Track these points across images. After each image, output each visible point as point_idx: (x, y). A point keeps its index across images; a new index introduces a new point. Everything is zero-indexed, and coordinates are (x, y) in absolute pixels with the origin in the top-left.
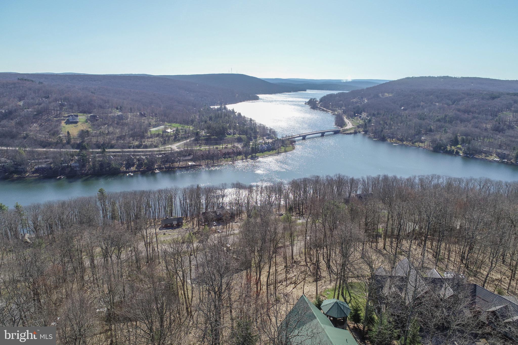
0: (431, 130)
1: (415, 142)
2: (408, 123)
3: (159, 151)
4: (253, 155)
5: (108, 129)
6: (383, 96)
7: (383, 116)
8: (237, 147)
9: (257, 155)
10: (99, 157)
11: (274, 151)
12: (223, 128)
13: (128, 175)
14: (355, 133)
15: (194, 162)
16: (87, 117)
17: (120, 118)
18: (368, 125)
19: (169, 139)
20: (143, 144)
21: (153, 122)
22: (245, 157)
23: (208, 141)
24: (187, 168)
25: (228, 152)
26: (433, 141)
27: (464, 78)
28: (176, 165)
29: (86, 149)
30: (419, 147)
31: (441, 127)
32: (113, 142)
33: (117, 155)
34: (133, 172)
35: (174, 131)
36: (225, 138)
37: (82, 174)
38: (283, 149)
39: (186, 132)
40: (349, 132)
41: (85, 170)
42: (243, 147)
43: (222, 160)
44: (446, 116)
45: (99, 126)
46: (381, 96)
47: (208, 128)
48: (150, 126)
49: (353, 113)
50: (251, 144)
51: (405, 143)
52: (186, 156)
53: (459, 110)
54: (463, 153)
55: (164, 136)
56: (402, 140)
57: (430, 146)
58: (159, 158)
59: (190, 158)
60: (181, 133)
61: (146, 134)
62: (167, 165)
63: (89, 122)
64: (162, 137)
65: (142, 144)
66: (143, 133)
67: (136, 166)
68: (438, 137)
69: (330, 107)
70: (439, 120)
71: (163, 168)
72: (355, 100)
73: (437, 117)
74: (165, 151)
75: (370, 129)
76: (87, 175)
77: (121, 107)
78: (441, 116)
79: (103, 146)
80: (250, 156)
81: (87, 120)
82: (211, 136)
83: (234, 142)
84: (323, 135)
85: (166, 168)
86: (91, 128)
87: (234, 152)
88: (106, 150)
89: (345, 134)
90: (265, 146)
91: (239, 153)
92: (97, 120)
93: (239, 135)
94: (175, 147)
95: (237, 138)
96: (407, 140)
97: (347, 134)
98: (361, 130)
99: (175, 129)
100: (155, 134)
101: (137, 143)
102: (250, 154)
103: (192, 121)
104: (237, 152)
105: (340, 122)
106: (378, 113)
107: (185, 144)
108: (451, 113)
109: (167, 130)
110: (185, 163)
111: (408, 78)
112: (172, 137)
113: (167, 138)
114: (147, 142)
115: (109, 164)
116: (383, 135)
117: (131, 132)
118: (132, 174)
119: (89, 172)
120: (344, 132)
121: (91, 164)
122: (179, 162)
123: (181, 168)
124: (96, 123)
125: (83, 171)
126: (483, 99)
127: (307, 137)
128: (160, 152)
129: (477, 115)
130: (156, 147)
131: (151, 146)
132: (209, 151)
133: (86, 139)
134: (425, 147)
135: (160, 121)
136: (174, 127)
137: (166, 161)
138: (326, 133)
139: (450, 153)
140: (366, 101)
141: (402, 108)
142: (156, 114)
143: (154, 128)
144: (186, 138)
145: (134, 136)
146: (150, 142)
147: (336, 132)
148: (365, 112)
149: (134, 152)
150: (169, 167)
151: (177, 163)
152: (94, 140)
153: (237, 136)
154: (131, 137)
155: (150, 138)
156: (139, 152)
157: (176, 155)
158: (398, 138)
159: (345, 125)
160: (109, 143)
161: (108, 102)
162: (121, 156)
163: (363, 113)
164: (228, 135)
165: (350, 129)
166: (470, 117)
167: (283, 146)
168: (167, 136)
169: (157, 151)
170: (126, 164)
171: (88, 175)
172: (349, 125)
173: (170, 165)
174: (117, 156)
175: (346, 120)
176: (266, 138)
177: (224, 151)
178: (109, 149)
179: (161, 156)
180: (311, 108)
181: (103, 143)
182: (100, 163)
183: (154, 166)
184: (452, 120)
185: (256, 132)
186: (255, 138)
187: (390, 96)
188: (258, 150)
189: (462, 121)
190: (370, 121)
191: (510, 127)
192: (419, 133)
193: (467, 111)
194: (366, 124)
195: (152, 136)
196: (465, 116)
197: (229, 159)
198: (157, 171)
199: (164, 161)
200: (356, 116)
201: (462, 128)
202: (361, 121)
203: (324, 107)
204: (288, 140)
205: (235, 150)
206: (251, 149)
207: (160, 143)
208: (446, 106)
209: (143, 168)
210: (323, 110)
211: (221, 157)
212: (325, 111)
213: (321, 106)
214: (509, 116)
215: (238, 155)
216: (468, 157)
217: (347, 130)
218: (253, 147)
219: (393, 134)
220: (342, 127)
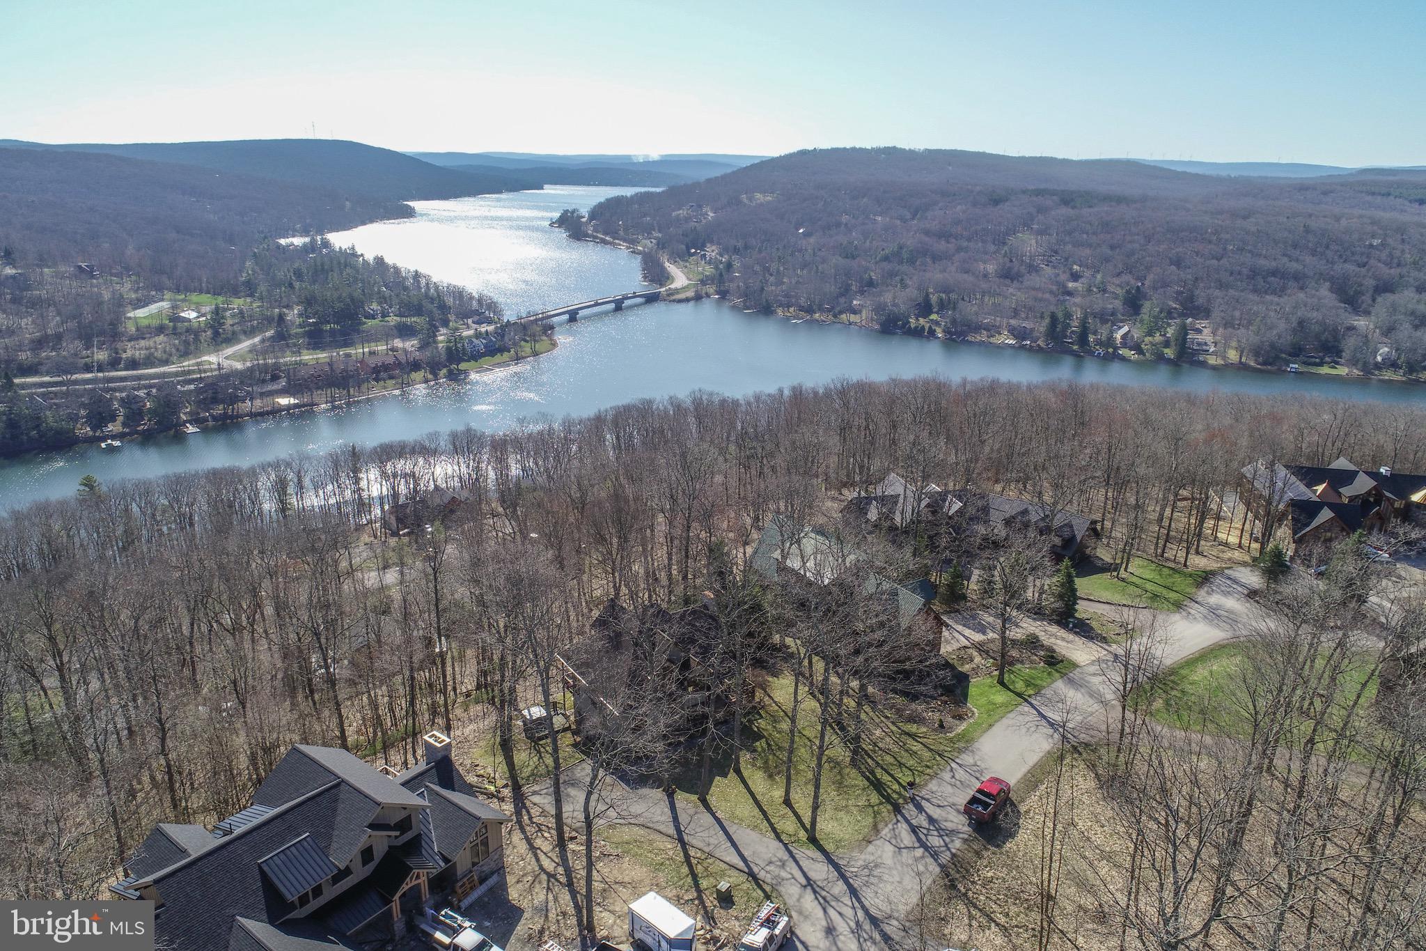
0: (871, 283)
1: (841, 312)
2: (820, 268)
3: (184, 373)
4: (452, 367)
6: (750, 200)
7: (760, 251)
8: (405, 350)
9: (463, 366)
11: (506, 355)
12: (352, 299)
13: (103, 445)
14: (698, 298)
15: (293, 395)
17: (19, 284)
18: (726, 277)
19: (197, 339)
20: (124, 355)
21: (126, 288)
22: (431, 373)
23: (316, 339)
24: (276, 415)
25: (383, 363)
26: (879, 309)
27: (929, 151)
28: (246, 406)
30: (850, 324)
31: (892, 274)
32: (23, 356)
33: (54, 392)
34: (121, 436)
35: (204, 315)
36: (362, 328)
38: (527, 348)
39: (243, 317)
40: (682, 296)
42: (420, 349)
43: (370, 386)
44: (901, 248)
46: (745, 201)
47: (304, 302)
48: (124, 305)
49: (683, 247)
50: (440, 338)
51: (817, 315)
52: (264, 381)
53: (927, 233)
54: (944, 331)
55: (179, 330)
56: (810, 311)
57: (872, 320)
58: (187, 392)
59: (280, 387)
60: (230, 322)
61: (121, 329)
62: (219, 410)
64: (175, 332)
65: (121, 358)
66: (112, 323)
67: (121, 419)
68: (887, 297)
69: (621, 233)
70: (886, 259)
71: (206, 420)
72: (682, 213)
73: (883, 250)
74: (200, 371)
75: (733, 286)
77: (6, 251)
78: (891, 248)
80: (444, 371)
82: (320, 323)
83: (394, 337)
84: (619, 306)
85: (214, 418)
87: (400, 363)
88: (17, 381)
89: (674, 301)
90: (480, 344)
91: (416, 366)
93: (398, 319)
94: (227, 359)
95: (395, 326)
96: (821, 309)
97: (680, 301)
98: (711, 289)
99: (206, 310)
100: (148, 327)
101: (104, 355)
102: (445, 366)
103: (252, 286)
104: (408, 363)
105: (655, 274)
106: (745, 244)
107: (252, 350)
108: (911, 240)
109: (182, 314)
110: (268, 400)
111: (803, 153)
112: (205, 331)
113: (191, 337)
114: (133, 351)
115: (37, 420)
116: (766, 301)
117: (70, 326)
118: (117, 443)
120: (671, 298)
122: (251, 399)
123: (258, 416)
126: (975, 204)
127: (580, 313)
128: (184, 376)
129: (964, 244)
130: (166, 362)
131: (149, 361)
132: (329, 363)
134: (863, 323)
135: (146, 288)
136: (203, 305)
137: (212, 398)
138: (627, 303)
139: (918, 333)
140: (712, 215)
141: (801, 231)
142: (127, 269)
143: (135, 309)
144: (248, 333)
145: (86, 336)
146: (142, 349)
147: (651, 299)
148: (712, 242)
149: (105, 380)
150: (225, 416)
151: (244, 402)
153: (393, 320)
154: (76, 338)
155: (137, 339)
156: (121, 379)
157: (237, 381)
158: (800, 306)
159: (668, 278)
160: (11, 361)
162: (67, 394)
163: (708, 245)
164: (367, 318)
165: (684, 288)
166: (952, 247)
167: (526, 341)
168: (188, 330)
169: (177, 374)
170: (90, 417)
172: (680, 278)
173: (224, 409)
174: (53, 395)
175: (670, 268)
176: (474, 322)
177: (372, 362)
178: (24, 376)
179: (192, 387)
182: (5, 418)
183: (179, 417)
184: (915, 257)
185: (443, 307)
186: (445, 323)
187: (769, 202)
188: (464, 354)
189: (936, 258)
190: (729, 266)
191: (1033, 269)
192: (845, 291)
193: (943, 235)
194: (721, 275)
195: (142, 333)
196: (942, 246)
197: (390, 382)
198: (191, 428)
199: (204, 399)
200: (693, 254)
201: (936, 275)
202: (707, 268)
203: (606, 234)
204: (535, 326)
205: (403, 359)
206: (443, 352)
207: (174, 350)
208: (898, 222)
209: (145, 424)
210: (604, 242)
211: (368, 378)
212: (610, 243)
213: (595, 230)
214: (1029, 244)
215: (412, 370)
216: (954, 340)
217: (677, 291)
218: (449, 349)
219: (787, 296)
220: (662, 285)
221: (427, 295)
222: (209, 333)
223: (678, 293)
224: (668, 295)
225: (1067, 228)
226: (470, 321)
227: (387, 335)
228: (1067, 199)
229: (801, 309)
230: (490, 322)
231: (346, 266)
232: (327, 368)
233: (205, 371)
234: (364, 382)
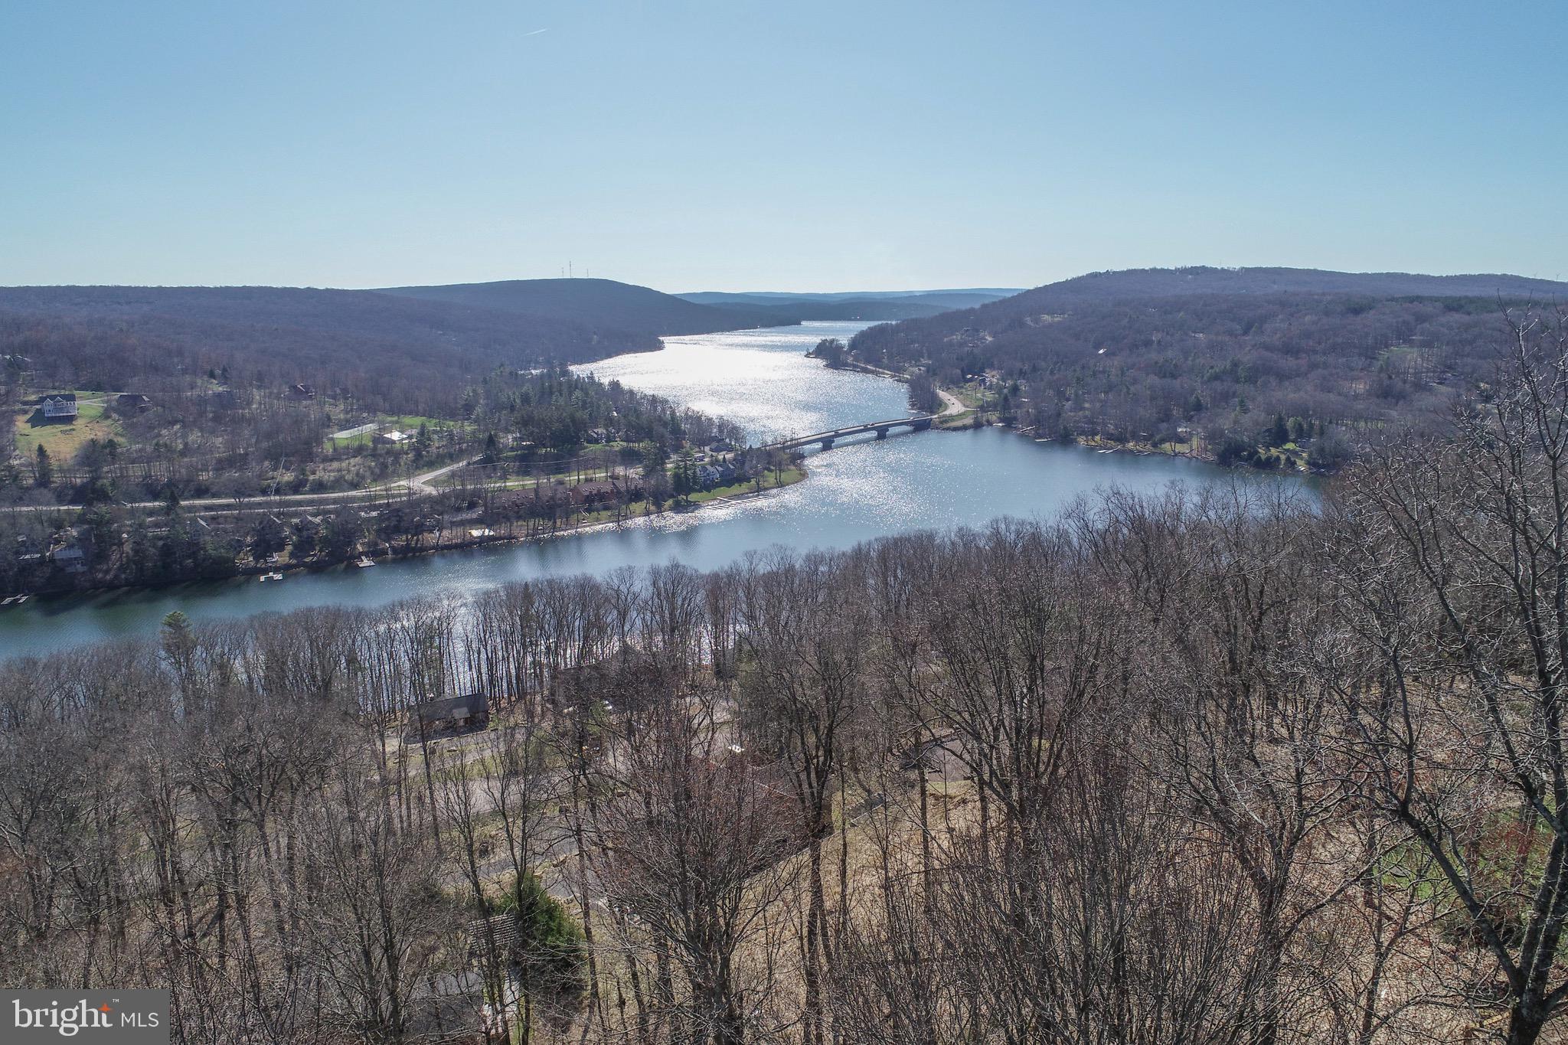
0: (1199, 407)
1: (1163, 441)
2: (1132, 389)
3: (370, 498)
4: (680, 498)
5: (184, 436)
6: (1036, 321)
7: (1052, 373)
8: (626, 478)
9: (693, 497)
10: (157, 525)
11: (745, 485)
12: (573, 420)
13: (262, 578)
14: (977, 426)
15: (489, 526)
16: (107, 402)
17: (224, 402)
18: (1012, 401)
19: (396, 461)
20: (311, 478)
21: (338, 412)
22: (653, 504)
23: (526, 463)
24: (466, 549)
25: (599, 491)
26: (1212, 437)
27: (1248, 270)
28: (431, 538)
29: (110, 498)
30: (1176, 455)
31: (1226, 397)
32: (204, 476)
33: (221, 516)
34: (285, 569)
35: (410, 437)
36: (582, 453)
37: (97, 585)
38: (771, 478)
39: (452, 439)
40: (959, 423)
41: (107, 572)
42: (645, 477)
43: (581, 517)
44: (1235, 365)
45: (151, 428)
46: (1029, 323)
47: (525, 422)
48: (329, 426)
49: (959, 371)
50: (669, 466)
51: (1131, 445)
52: (459, 510)
53: (1267, 348)
54: (1308, 463)
55: (379, 452)
56: (1121, 439)
57: (1206, 450)
58: (369, 519)
59: (475, 516)
60: (436, 444)
61: (317, 450)
62: (400, 541)
63: (115, 416)
64: (374, 455)
65: (307, 480)
66: (307, 443)
67: (289, 548)
68: (1225, 422)
69: (885, 361)
70: (1216, 377)
71: (384, 552)
72: (957, 337)
73: (1212, 367)
74: (388, 497)
75: (1019, 413)
76: (112, 586)
77: (225, 370)
78: (1220, 366)
79: (171, 491)
80: (670, 502)
81: (106, 410)
82: (536, 446)
83: (614, 463)
84: (882, 433)
85: (395, 550)
86: (122, 436)
87: (619, 492)
88: (183, 503)
89: (948, 429)
90: (715, 472)
91: (636, 496)
92: (143, 410)
93: (625, 444)
94: (423, 484)
95: (620, 452)
96: (1135, 436)
97: (956, 429)
98: (993, 417)
99: (414, 432)
100: (347, 448)
101: (288, 477)
102: (672, 496)
103: (469, 408)
104: (628, 491)
105: (924, 400)
106: (1034, 366)
107: (453, 475)
108: (1248, 357)
109: (387, 436)
110: (460, 531)
111: (1095, 276)
112: (407, 454)
113: (390, 460)
114: (323, 473)
115: (194, 547)
116: (1065, 428)
117: (265, 445)
118: (279, 577)
119: (123, 576)
120: (946, 426)
121: (127, 548)
122: (440, 530)
123: (445, 549)
124: (140, 419)
125: (100, 575)
126: (1327, 314)
127: (838, 441)
128: (370, 502)
129: (1320, 358)
130: (355, 486)
131: (337, 484)
132: (536, 491)
133: (105, 469)
134: (1194, 453)
135: (360, 409)
136: (411, 427)
137: (396, 526)
138: (892, 431)
139: (1268, 466)
140: (989, 339)
141: (1101, 352)
142: (345, 391)
143: (342, 430)
144: (453, 458)
145: (275, 456)
146: (333, 471)
147: (920, 427)
148: (992, 367)
149: (280, 504)
150: (407, 548)
151: (431, 532)
152: (136, 472)
153: (618, 445)
154: (266, 458)
155: (331, 460)
156: (300, 503)
157: (426, 509)
158: (1108, 434)
159: (940, 405)
160: (188, 481)
161: (180, 353)
162: (238, 519)
163: (987, 371)
164: (589, 442)
165: (961, 416)
166: (1303, 362)
167: (770, 470)
168: (389, 452)
169: (362, 499)
170: (255, 546)
171: (118, 587)
172: (954, 405)
173: (407, 540)
174: (221, 520)
175: (942, 394)
176: (711, 450)
177: (586, 489)
178: (193, 497)
179: (374, 514)
180: (827, 366)
181: (170, 480)
182: (160, 543)
183: (355, 548)
184: (1255, 375)
185: (677, 432)
186: (677, 448)
187: (1059, 322)
188: (695, 483)
189: (1282, 377)
190: (1015, 389)
191: (1420, 387)
192: (1166, 417)
193: (1289, 350)
194: (1006, 399)
195: (339, 454)
196: (1289, 363)
197: (605, 514)
198: (365, 561)
199: (387, 527)
200: (970, 380)
201: (1289, 395)
202: (987, 393)
203: (868, 362)
204: (781, 453)
205: (621, 485)
206: (671, 481)
207: (368, 474)
208: (1227, 338)
209: (314, 555)
210: (865, 371)
211: (578, 508)
212: (872, 372)
213: (856, 359)
214: (1411, 357)
215: (631, 500)
216: (1322, 475)
217: (952, 418)
218: (676, 476)
219: (1090, 421)
220: (932, 413)
221: (660, 419)
222: (411, 456)
223: (953, 420)
224: (941, 423)
225: (1465, 336)
226: (707, 449)
227: (608, 461)
228: (1453, 305)
229: (1110, 437)
230: (730, 449)
231: (576, 388)
232: (532, 496)
233: (393, 496)
234: (573, 513)
